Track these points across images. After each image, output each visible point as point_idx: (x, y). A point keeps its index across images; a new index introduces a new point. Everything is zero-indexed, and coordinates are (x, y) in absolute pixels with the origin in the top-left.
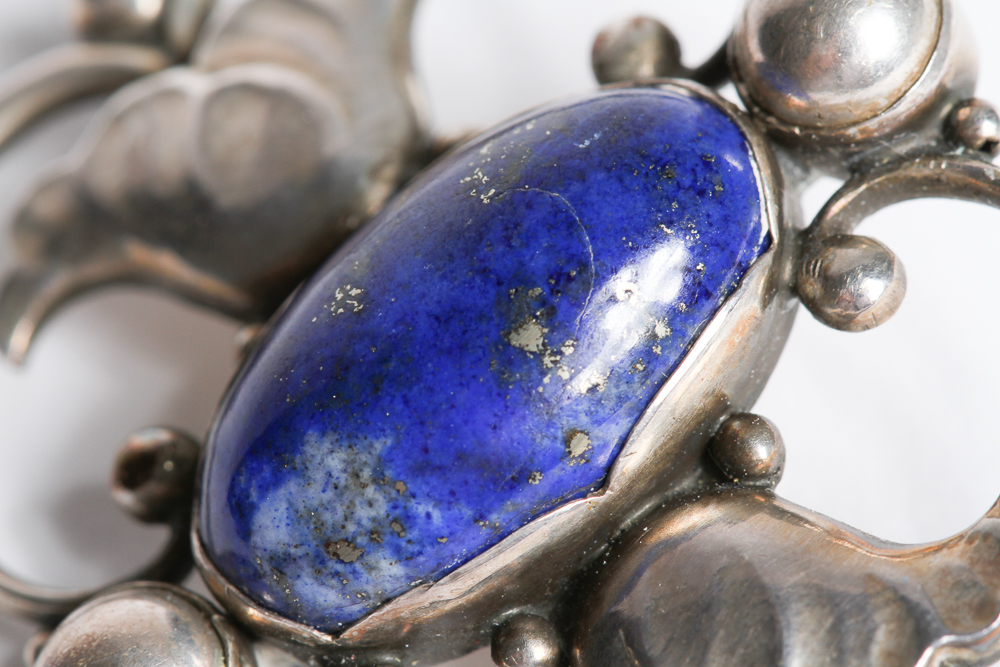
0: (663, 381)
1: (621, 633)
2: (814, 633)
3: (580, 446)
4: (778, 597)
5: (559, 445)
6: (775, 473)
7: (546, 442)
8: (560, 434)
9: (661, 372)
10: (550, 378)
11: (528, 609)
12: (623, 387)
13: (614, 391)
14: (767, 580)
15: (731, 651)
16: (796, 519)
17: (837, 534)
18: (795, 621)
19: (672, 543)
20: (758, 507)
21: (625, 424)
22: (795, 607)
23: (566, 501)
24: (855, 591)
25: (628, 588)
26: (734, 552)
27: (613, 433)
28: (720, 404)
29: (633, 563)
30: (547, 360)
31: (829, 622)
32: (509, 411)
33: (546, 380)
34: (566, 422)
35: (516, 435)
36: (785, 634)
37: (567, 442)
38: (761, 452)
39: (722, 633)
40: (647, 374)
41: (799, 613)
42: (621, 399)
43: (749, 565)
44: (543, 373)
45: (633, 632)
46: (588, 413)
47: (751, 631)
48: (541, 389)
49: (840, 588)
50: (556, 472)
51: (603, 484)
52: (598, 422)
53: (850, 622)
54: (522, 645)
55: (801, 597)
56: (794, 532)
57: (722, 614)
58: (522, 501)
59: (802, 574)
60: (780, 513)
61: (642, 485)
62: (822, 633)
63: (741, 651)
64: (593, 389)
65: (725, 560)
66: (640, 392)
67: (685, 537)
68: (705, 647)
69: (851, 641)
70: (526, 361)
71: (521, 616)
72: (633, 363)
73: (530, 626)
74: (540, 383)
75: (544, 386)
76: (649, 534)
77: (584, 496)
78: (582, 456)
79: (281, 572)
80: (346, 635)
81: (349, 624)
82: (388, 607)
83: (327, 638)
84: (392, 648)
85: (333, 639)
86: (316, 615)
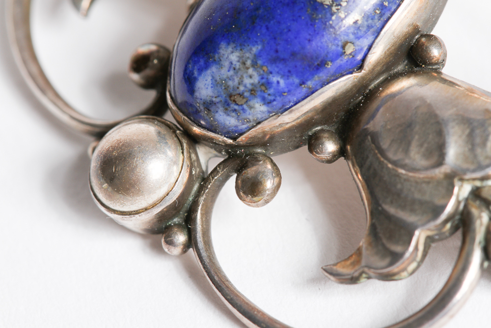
0: (389, 19)
1: (369, 137)
2: (460, 136)
3: (349, 49)
4: (443, 120)
5: (340, 49)
6: (442, 63)
7: (334, 47)
8: (340, 44)
9: (388, 14)
10: (336, 17)
11: (325, 127)
12: (370, 21)
13: (366, 23)
14: (438, 112)
15: (421, 145)
16: (452, 84)
17: (471, 90)
18: (451, 131)
19: (393, 96)
20: (435, 78)
21: (371, 39)
22: (451, 124)
23: (343, 76)
24: (479, 117)
25: (373, 116)
26: (422, 100)
27: (365, 43)
28: (416, 30)
29: (374, 105)
30: (334, 9)
31: (467, 131)
32: (317, 33)
33: (334, 18)
34: (343, 38)
35: (319, 44)
36: (447, 137)
37: (343, 47)
38: (435, 52)
39: (417, 137)
40: (381, 15)
41: (453, 127)
42: (369, 27)
43: (429, 106)
44: (332, 15)
45: (375, 137)
46: (354, 34)
47: (431, 136)
48: (331, 22)
49: (473, 116)
50: (339, 62)
51: (360, 67)
52: (358, 38)
53: (478, 131)
54: (322, 144)
55: (454, 120)
56: (451, 90)
57: (417, 128)
58: (322, 75)
59: (455, 109)
60: (445, 81)
61: (379, 68)
62: (464, 137)
63: (426, 145)
64: (356, 22)
65: (418, 103)
66: (378, 24)
67: (399, 92)
68: (409, 144)
69: (478, 140)
70: (324, 9)
71: (322, 131)
72: (375, 10)
73: (326, 135)
74: (331, 19)
75: (333, 21)
76: (382, 91)
77: (351, 73)
78: (350, 54)
79: (209, 110)
80: (239, 139)
81: (241, 134)
82: (259, 126)
83: (230, 141)
84: (261, 146)
85: (233, 141)
86: (225, 131)
